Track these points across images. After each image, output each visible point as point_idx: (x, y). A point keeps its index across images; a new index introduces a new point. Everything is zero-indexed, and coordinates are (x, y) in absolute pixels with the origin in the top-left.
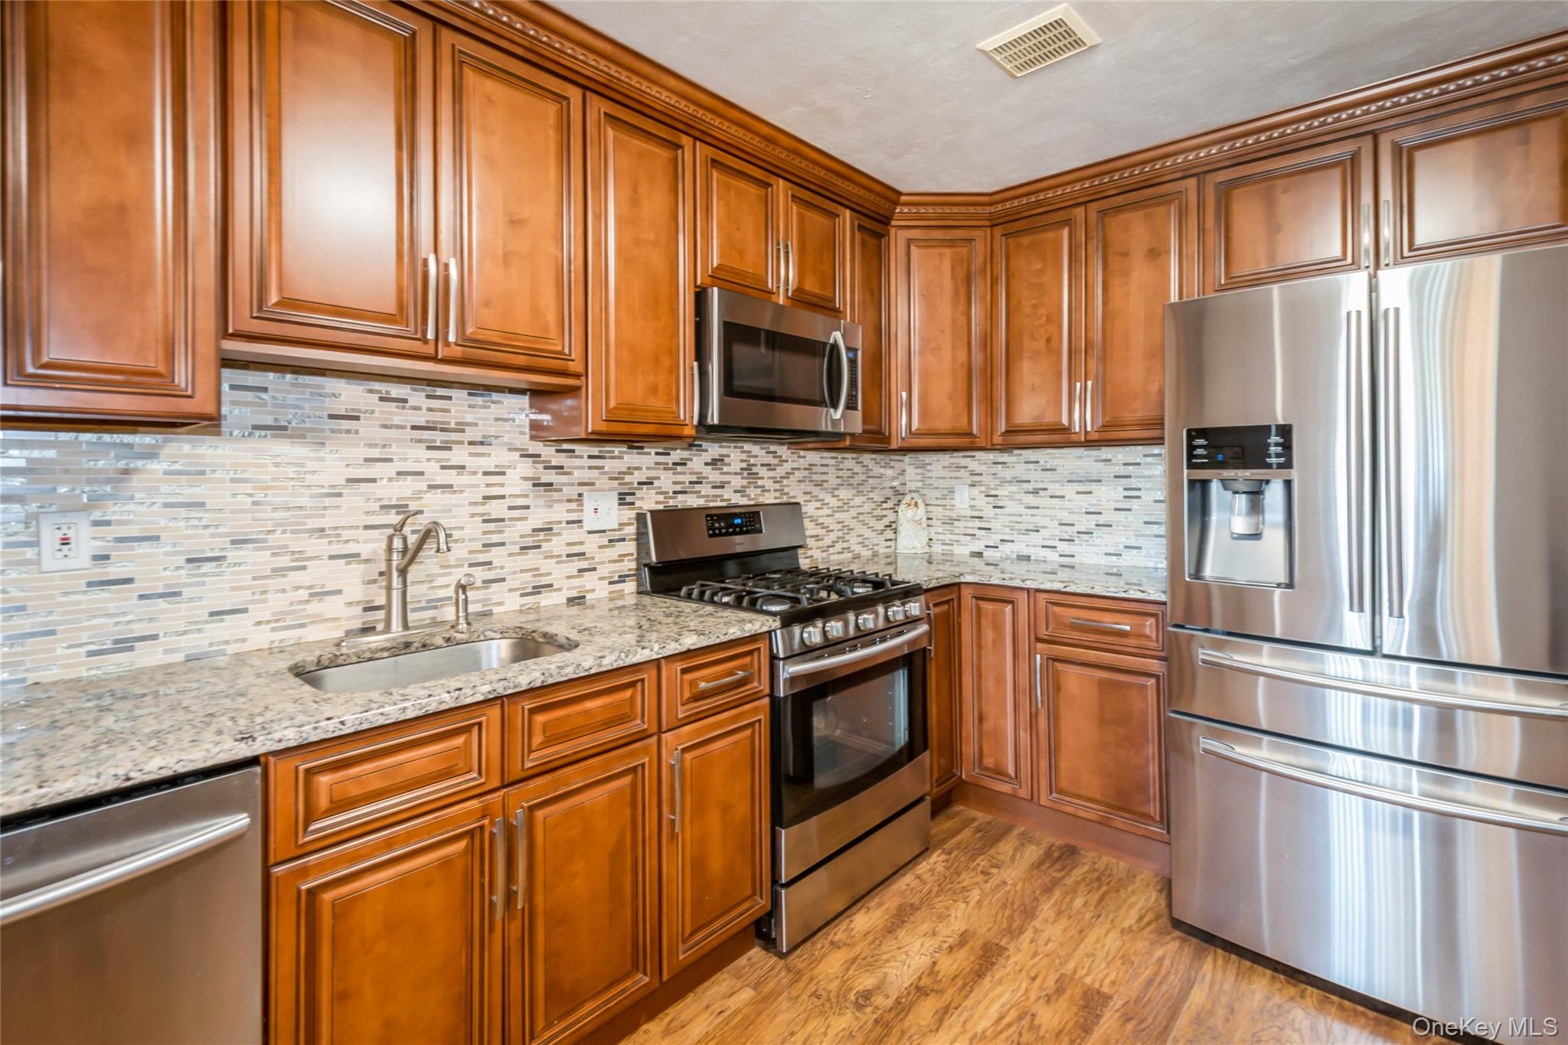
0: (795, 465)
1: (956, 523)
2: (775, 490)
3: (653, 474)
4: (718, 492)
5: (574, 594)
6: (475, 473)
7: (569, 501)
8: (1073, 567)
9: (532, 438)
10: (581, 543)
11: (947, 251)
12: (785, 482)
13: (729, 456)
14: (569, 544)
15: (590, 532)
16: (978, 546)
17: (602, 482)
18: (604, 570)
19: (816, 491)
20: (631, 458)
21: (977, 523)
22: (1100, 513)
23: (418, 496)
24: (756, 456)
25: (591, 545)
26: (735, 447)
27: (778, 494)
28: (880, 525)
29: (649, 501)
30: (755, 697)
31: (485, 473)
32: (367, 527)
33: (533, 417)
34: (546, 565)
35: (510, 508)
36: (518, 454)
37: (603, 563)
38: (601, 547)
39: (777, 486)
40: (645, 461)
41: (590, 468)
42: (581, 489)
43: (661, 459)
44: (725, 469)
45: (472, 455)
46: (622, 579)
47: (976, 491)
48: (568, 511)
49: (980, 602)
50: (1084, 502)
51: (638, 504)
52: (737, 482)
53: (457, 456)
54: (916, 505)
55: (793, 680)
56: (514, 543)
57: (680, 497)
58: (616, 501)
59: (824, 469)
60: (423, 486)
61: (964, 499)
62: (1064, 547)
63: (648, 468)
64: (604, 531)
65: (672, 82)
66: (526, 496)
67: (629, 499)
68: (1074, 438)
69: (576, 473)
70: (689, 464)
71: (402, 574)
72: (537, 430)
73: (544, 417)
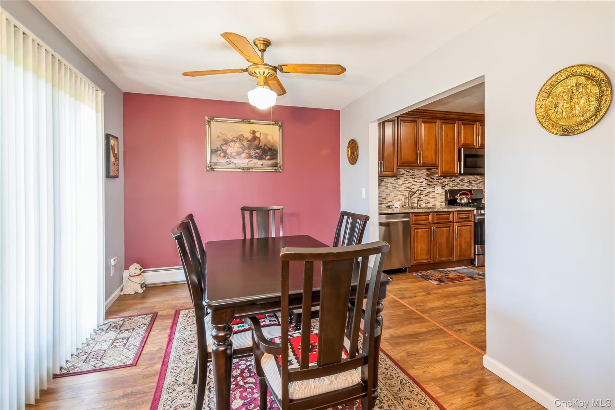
0: (482, 180)
2: (476, 186)
3: (448, 183)
4: (462, 186)
5: (434, 204)
6: (418, 183)
7: (433, 187)
9: (427, 176)
10: (435, 195)
12: (479, 184)
13: (464, 179)
14: (433, 195)
15: (436, 193)
17: (439, 184)
18: (439, 200)
20: (444, 180)
23: (411, 186)
24: (471, 179)
25: (437, 195)
26: (466, 177)
27: (477, 187)
29: (447, 188)
30: (470, 221)
31: (420, 183)
32: (405, 191)
33: (427, 173)
34: (429, 199)
35: (424, 188)
36: (425, 179)
37: (438, 199)
39: (477, 185)
40: (447, 180)
41: (436, 182)
42: (435, 185)
43: (450, 180)
44: (464, 181)
45: (418, 180)
46: (442, 202)
48: (433, 189)
51: (445, 188)
52: (467, 184)
53: (416, 180)
55: (478, 219)
56: (424, 194)
57: (454, 187)
58: (441, 188)
60: (411, 185)
63: (447, 182)
64: (439, 193)
65: (455, 114)
66: (426, 187)
67: (443, 187)
69: (434, 182)
70: (456, 181)
71: (411, 198)
72: (428, 175)
73: (429, 173)
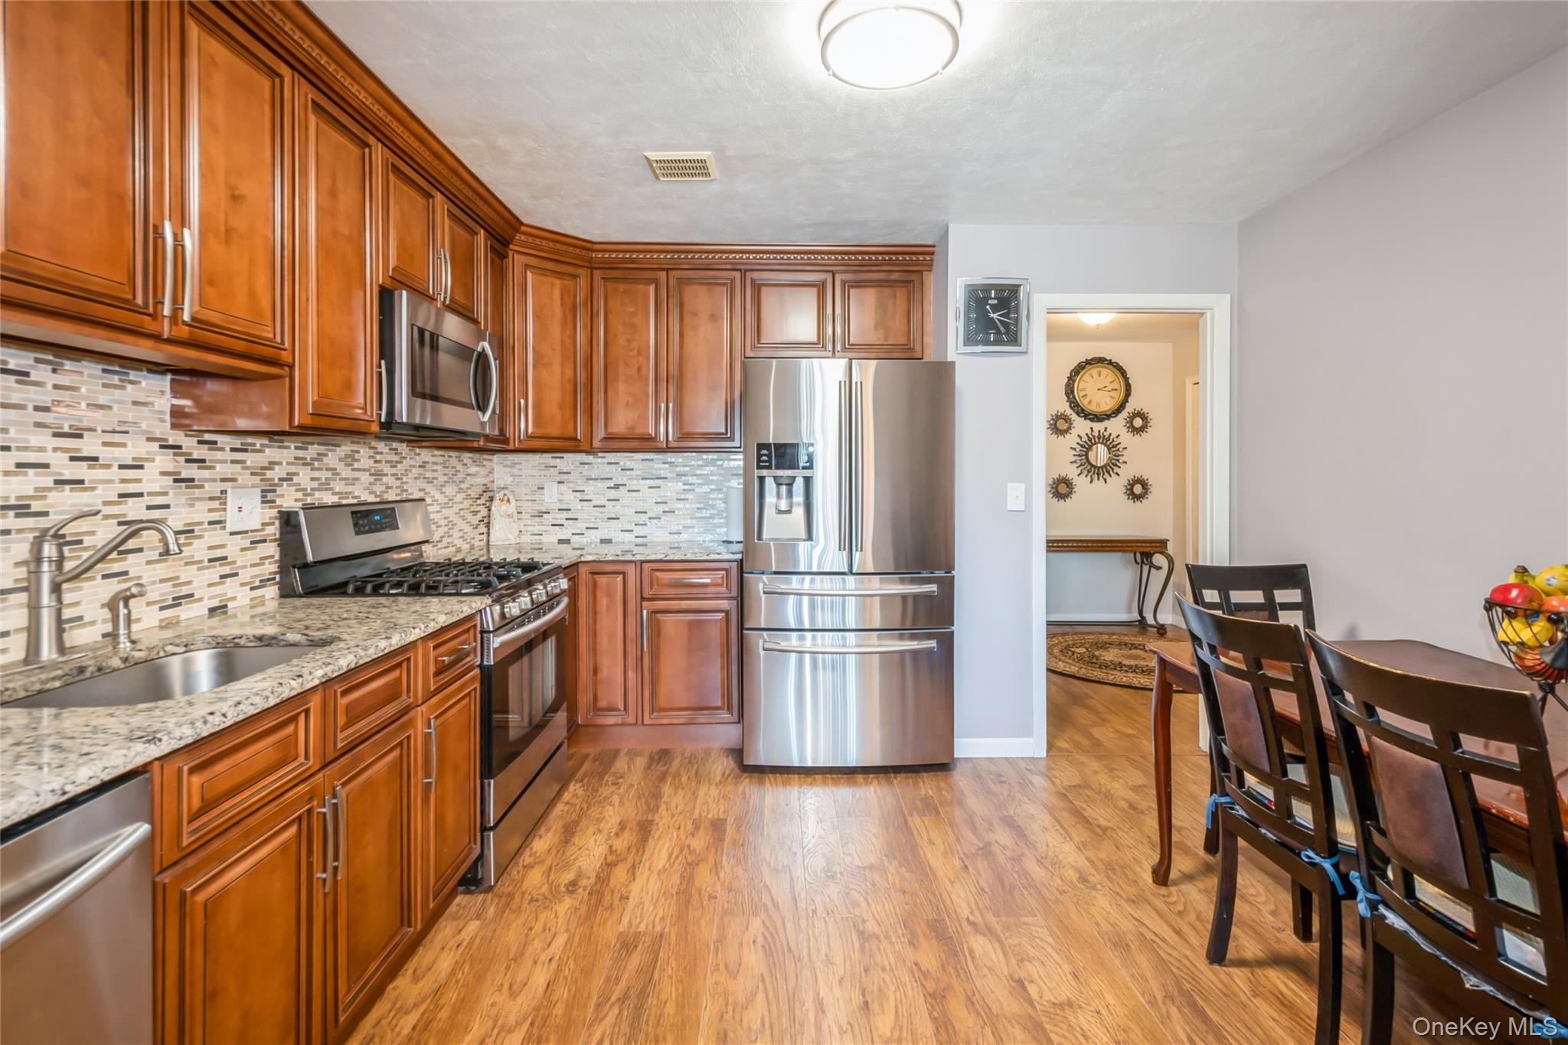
0: (412, 462)
1: (545, 516)
2: (397, 487)
3: (293, 469)
4: (350, 489)
5: (215, 603)
6: (108, 466)
7: (211, 499)
8: (645, 545)
9: (174, 426)
10: (223, 546)
11: (558, 282)
12: (404, 479)
13: (358, 452)
14: (210, 548)
15: (232, 534)
16: (564, 534)
17: (245, 478)
18: (245, 575)
19: (429, 488)
20: (272, 453)
21: (565, 515)
22: (666, 503)
23: (41, 493)
24: (381, 453)
25: (233, 548)
26: (364, 443)
27: (399, 491)
28: (475, 520)
29: (289, 500)
30: (472, 667)
31: (121, 467)
33: (176, 402)
34: (187, 573)
35: (149, 508)
36: (157, 444)
37: (245, 567)
38: (243, 550)
39: (398, 483)
40: (285, 454)
41: (233, 462)
42: (227, 485)
43: (300, 453)
44: (356, 465)
45: (105, 444)
46: (264, 583)
47: (564, 487)
48: (210, 510)
49: (595, 576)
50: (654, 496)
51: (279, 502)
52: (366, 478)
53: (89, 446)
54: (508, 501)
56: (153, 549)
57: (317, 494)
58: (259, 499)
59: (435, 467)
60: (49, 482)
61: (552, 495)
62: (639, 531)
63: (288, 463)
64: (246, 532)
66: (165, 494)
67: (270, 496)
68: (659, 445)
69: (218, 467)
70: (325, 459)
71: (56, 589)
72: (178, 417)
73: (186, 403)
